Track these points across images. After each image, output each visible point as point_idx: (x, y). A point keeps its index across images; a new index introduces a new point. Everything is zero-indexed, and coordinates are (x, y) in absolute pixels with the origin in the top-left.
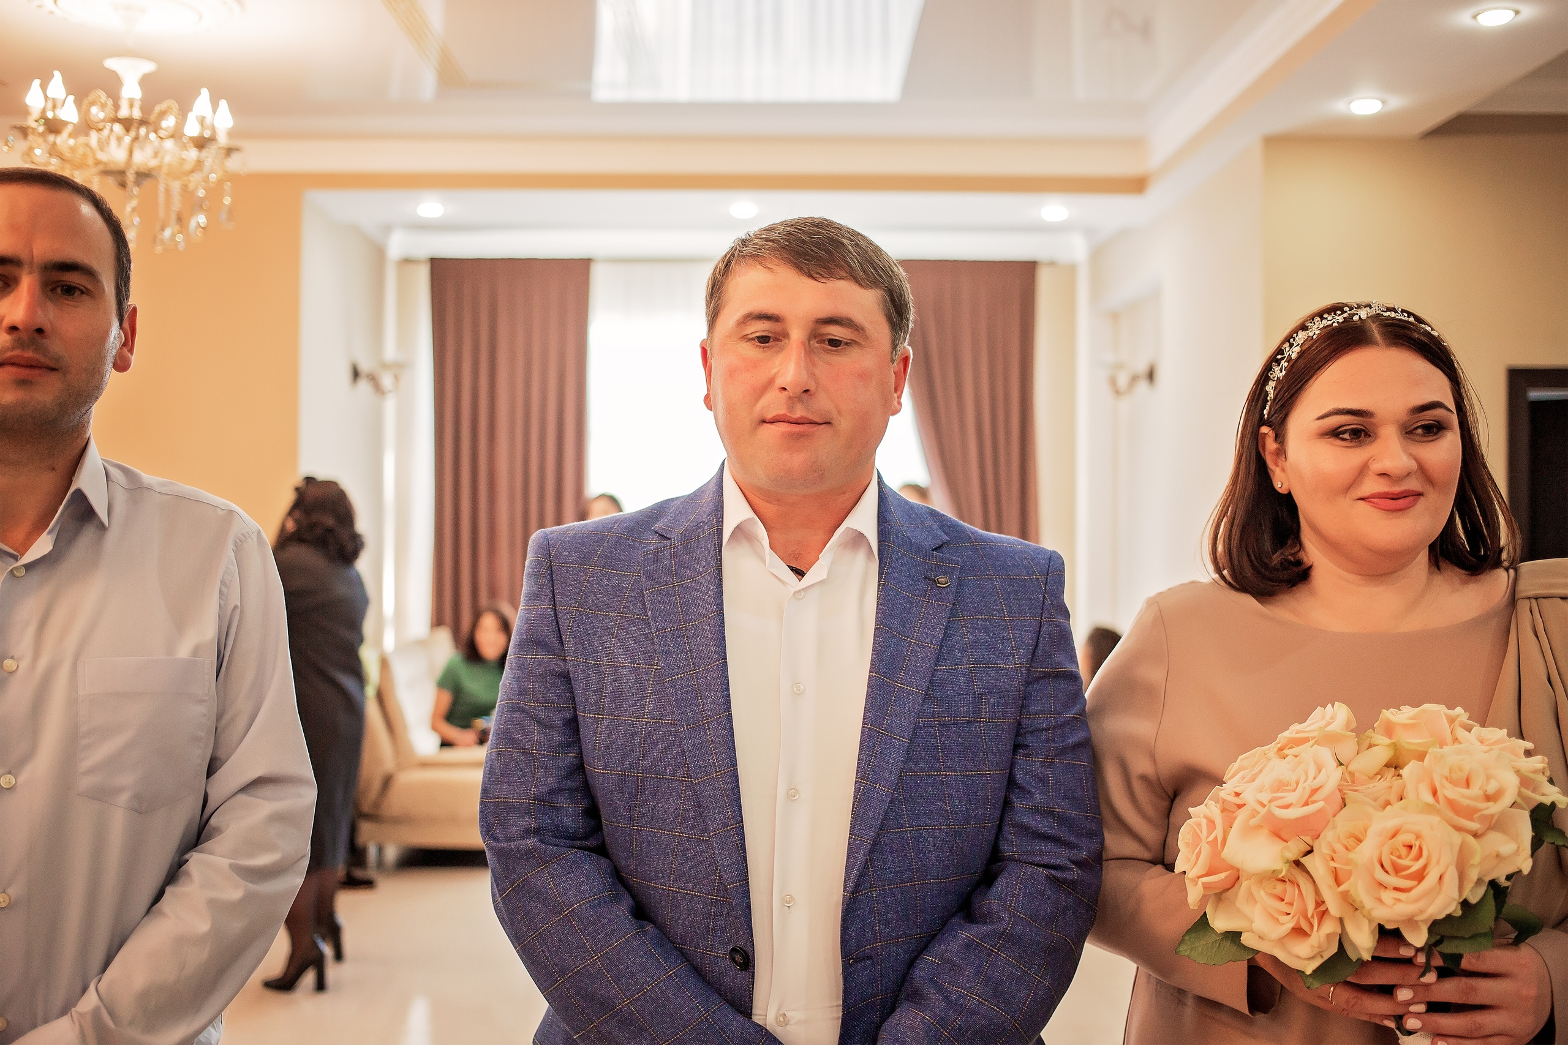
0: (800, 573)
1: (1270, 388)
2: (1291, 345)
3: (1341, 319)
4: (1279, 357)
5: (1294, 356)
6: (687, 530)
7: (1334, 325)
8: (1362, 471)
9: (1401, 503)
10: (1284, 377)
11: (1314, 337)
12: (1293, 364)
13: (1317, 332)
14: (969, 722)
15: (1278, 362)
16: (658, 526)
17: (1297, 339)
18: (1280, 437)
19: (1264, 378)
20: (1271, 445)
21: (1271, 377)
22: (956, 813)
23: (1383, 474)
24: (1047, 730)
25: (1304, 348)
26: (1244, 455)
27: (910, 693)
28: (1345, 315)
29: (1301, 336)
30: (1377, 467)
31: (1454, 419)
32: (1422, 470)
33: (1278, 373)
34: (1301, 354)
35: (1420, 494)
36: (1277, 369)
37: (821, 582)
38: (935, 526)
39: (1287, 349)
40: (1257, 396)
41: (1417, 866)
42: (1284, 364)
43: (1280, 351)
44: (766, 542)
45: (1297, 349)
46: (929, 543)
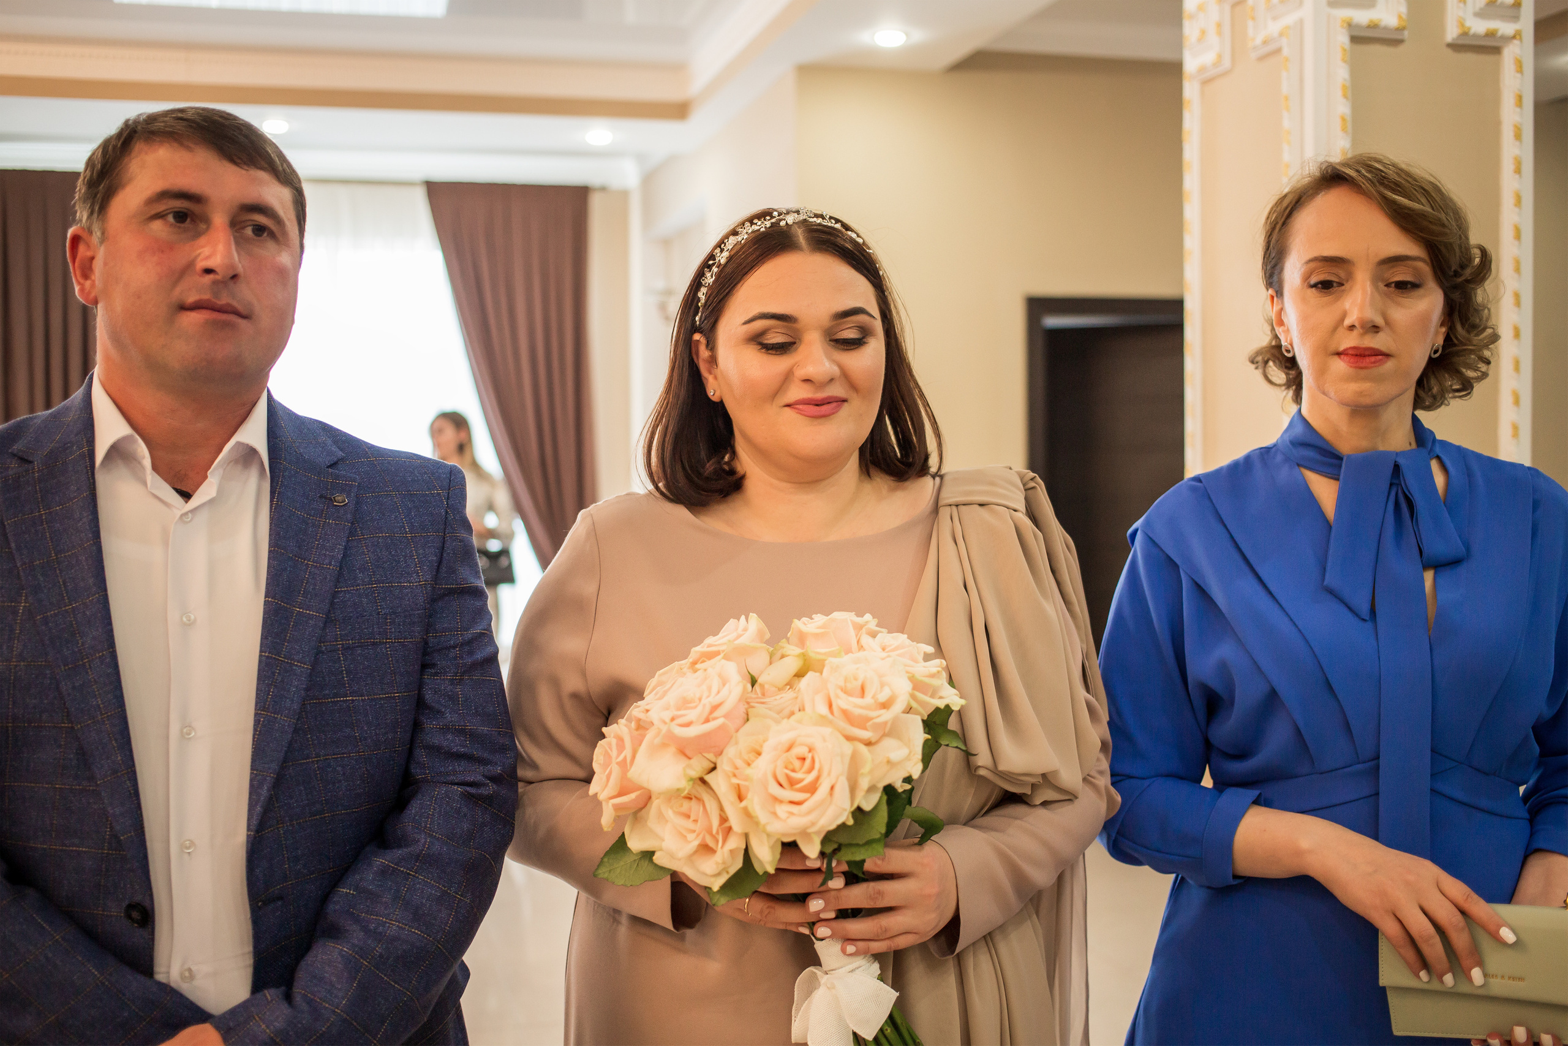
0: (186, 496)
1: (702, 294)
2: (722, 251)
3: (768, 224)
4: (711, 262)
5: (723, 261)
6: (51, 452)
7: (761, 230)
8: (787, 377)
9: (825, 409)
10: (714, 282)
11: (742, 242)
12: (723, 268)
13: (746, 236)
14: (374, 644)
15: (710, 267)
16: (16, 447)
17: (727, 243)
18: (711, 345)
19: (696, 284)
20: (704, 353)
21: (703, 282)
22: (365, 739)
23: (807, 381)
24: (454, 647)
25: (732, 253)
26: (677, 363)
27: (310, 617)
28: (773, 220)
29: (732, 240)
30: (801, 373)
31: (878, 325)
32: (846, 376)
33: (709, 279)
34: (730, 259)
35: (844, 401)
36: (708, 275)
37: (211, 502)
38: (329, 442)
39: (718, 255)
40: (690, 303)
41: (809, 778)
42: (715, 269)
43: (711, 256)
44: (147, 462)
45: (726, 254)
46: (324, 460)
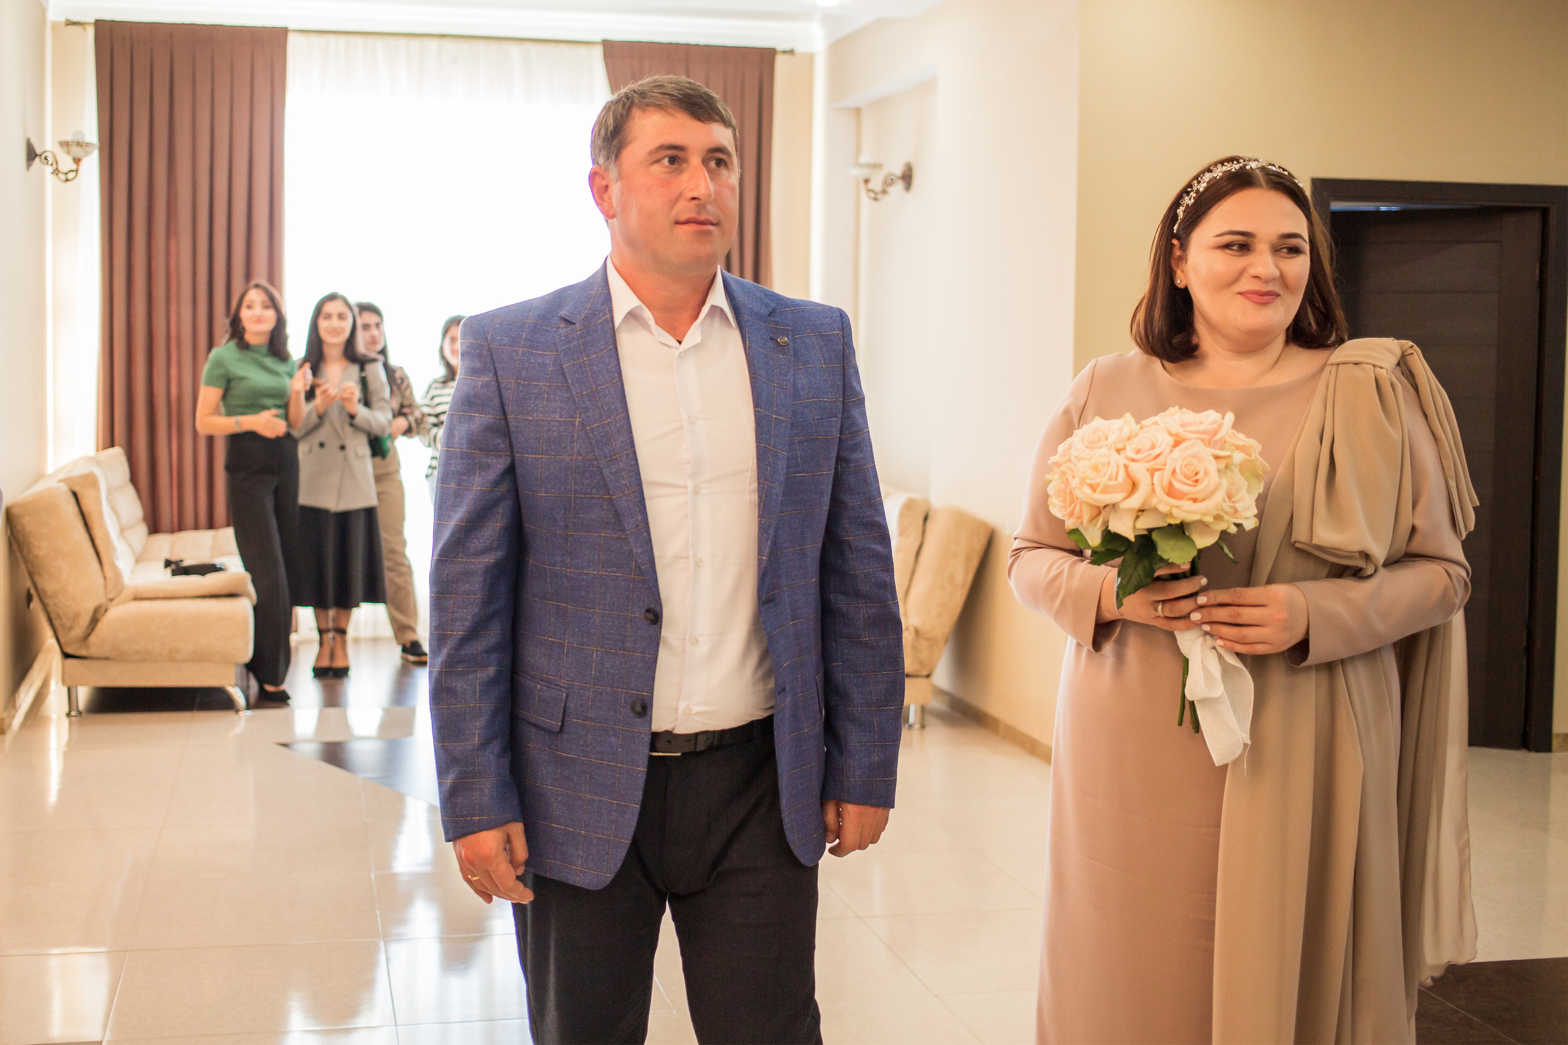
1: (1180, 212)
2: (1199, 182)
3: (1237, 167)
4: (1189, 190)
5: (1201, 190)
6: (586, 317)
7: (1232, 170)
8: (1242, 273)
9: (1265, 299)
10: (1193, 204)
11: (1218, 178)
12: (1200, 196)
13: (1220, 174)
15: (1188, 193)
17: (1204, 178)
18: (1184, 247)
19: (1176, 204)
20: (1177, 253)
21: (1182, 203)
23: (1256, 277)
25: (1210, 184)
27: (783, 421)
28: (1241, 165)
29: (1207, 177)
30: (1253, 271)
31: (1307, 247)
32: (1282, 279)
33: (1188, 201)
34: (1206, 189)
35: (1278, 295)
36: (1187, 198)
37: (698, 344)
39: (1196, 185)
40: (1171, 216)
42: (1193, 195)
43: (1190, 185)
44: (652, 321)
45: (1205, 185)
46: (764, 311)
